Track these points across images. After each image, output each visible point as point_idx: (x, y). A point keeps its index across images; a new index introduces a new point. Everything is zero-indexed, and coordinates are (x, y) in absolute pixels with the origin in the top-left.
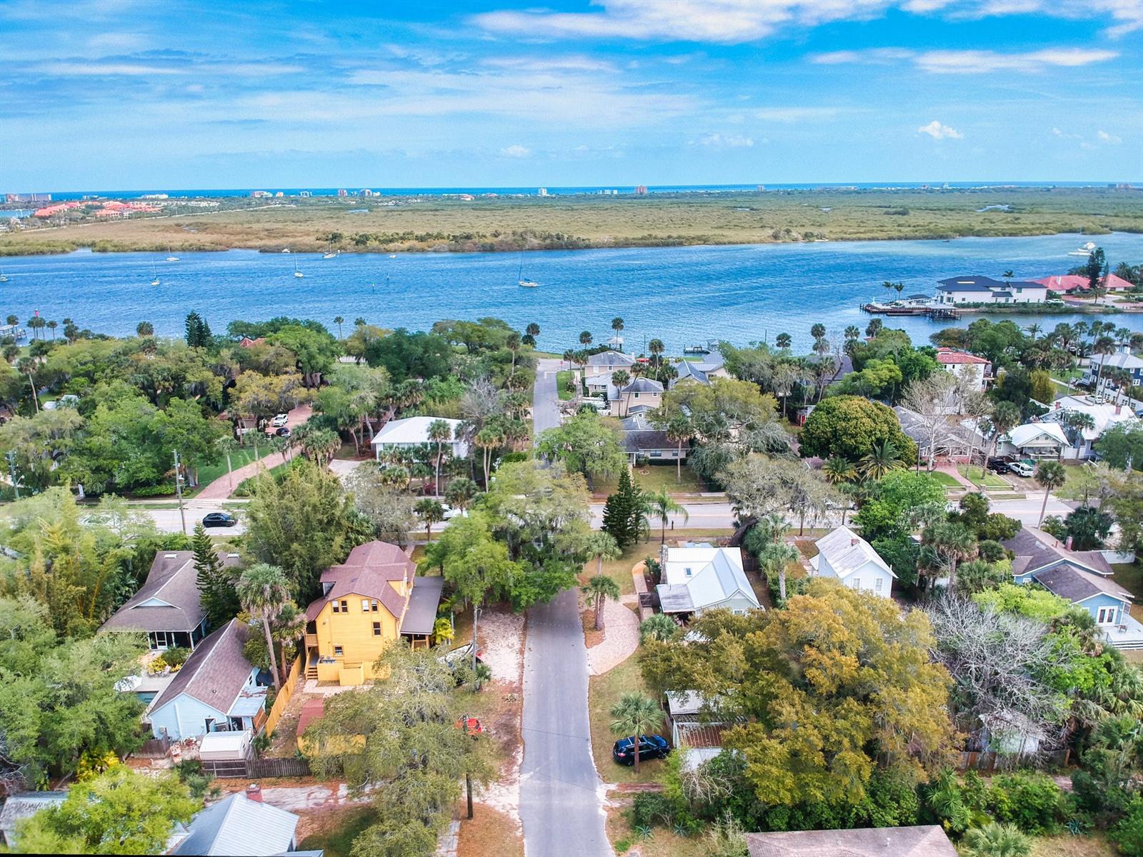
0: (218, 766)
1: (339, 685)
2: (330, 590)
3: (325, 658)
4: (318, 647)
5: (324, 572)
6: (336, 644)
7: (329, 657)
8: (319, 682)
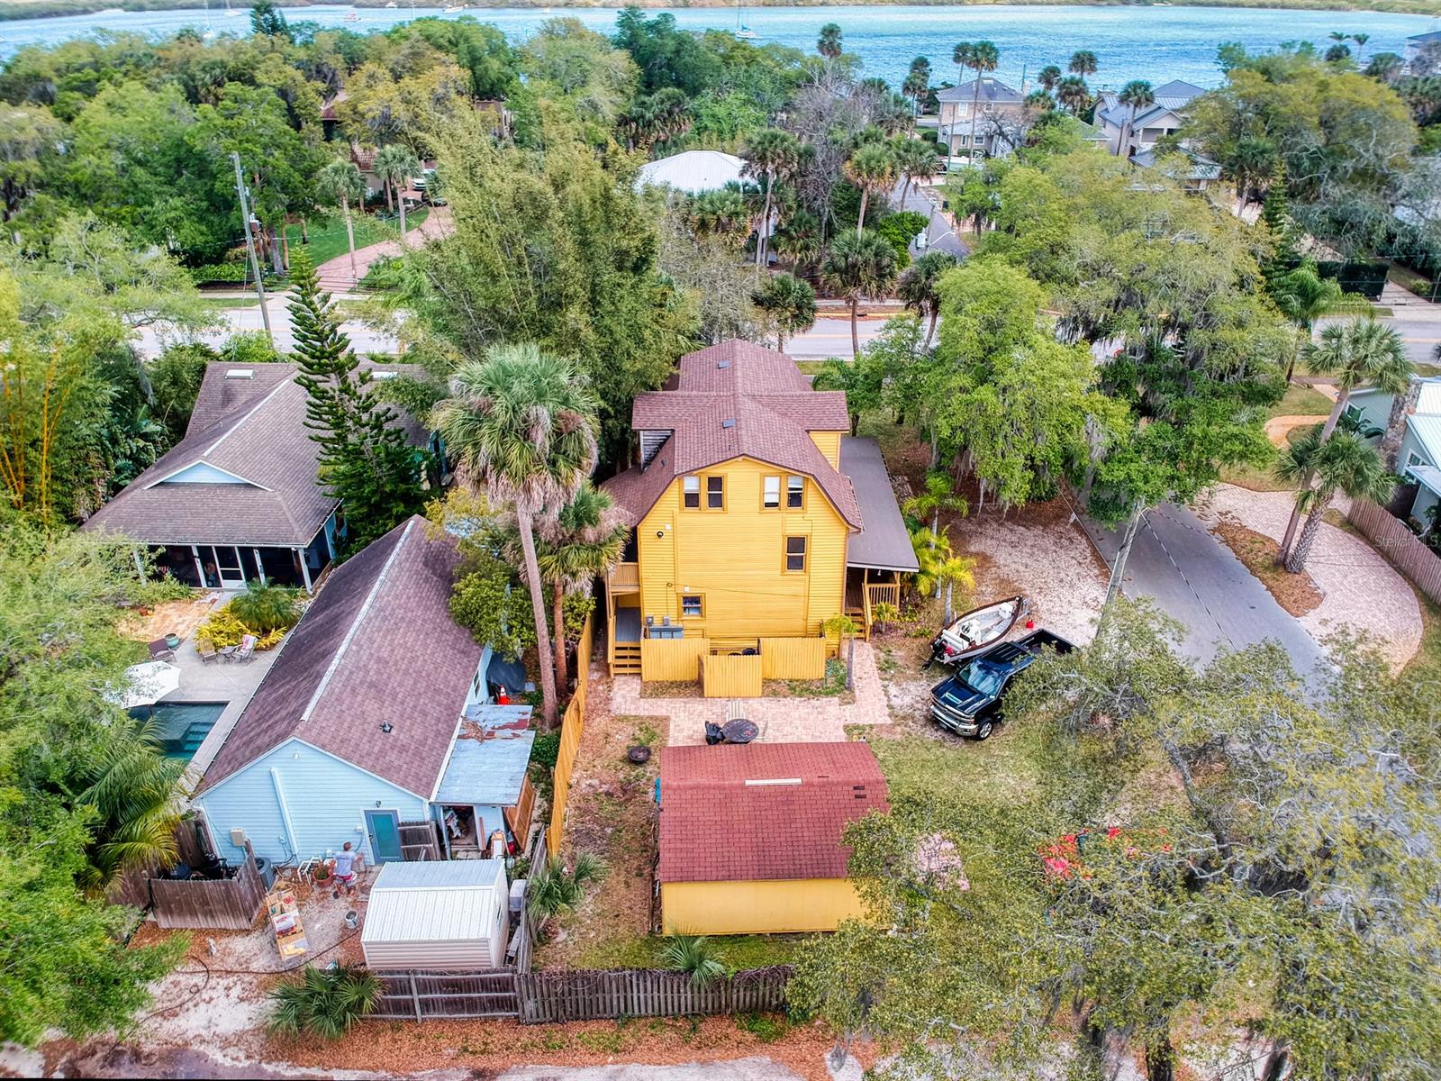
0: (424, 987)
1: (702, 695)
2: (657, 452)
3: (657, 624)
4: (637, 596)
5: (638, 403)
6: (687, 589)
7: (665, 622)
8: (645, 685)
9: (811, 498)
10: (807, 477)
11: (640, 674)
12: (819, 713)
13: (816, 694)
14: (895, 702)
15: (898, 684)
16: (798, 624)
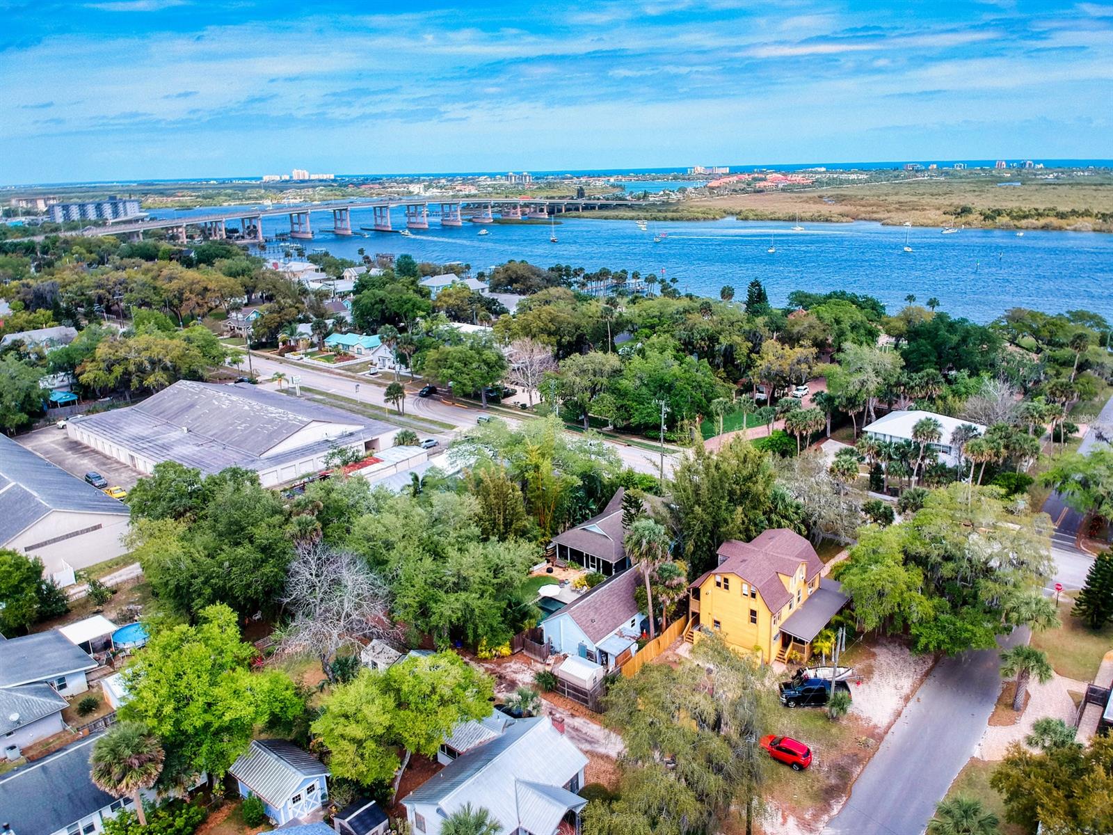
0: (569, 687)
3: (703, 626)
4: (699, 614)
5: (724, 544)
6: (716, 618)
9: (758, 596)
10: (756, 588)
11: (692, 643)
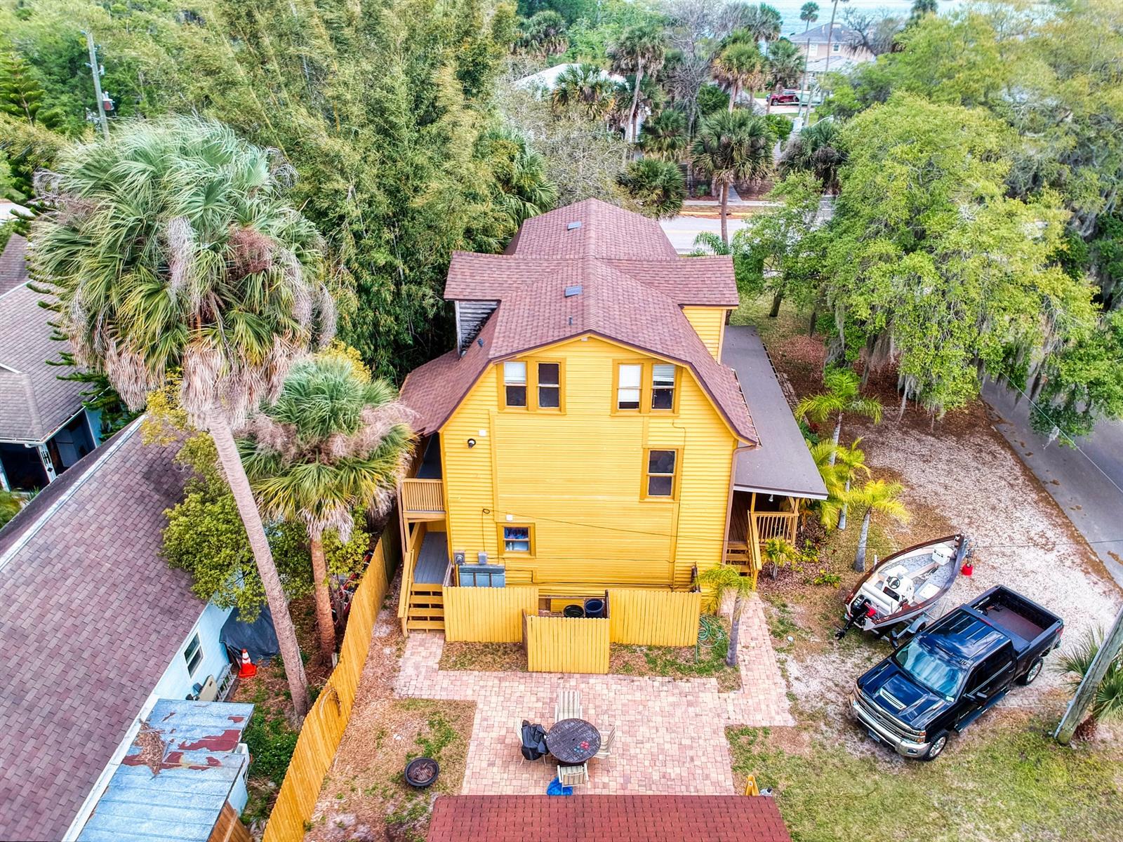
1: (524, 667)
2: (478, 330)
3: (470, 561)
4: (443, 523)
5: (455, 266)
6: (510, 518)
7: (481, 560)
8: (449, 646)
9: (685, 396)
10: (681, 366)
11: (443, 631)
12: (690, 704)
13: (685, 671)
14: (798, 688)
15: (799, 659)
16: (660, 569)
